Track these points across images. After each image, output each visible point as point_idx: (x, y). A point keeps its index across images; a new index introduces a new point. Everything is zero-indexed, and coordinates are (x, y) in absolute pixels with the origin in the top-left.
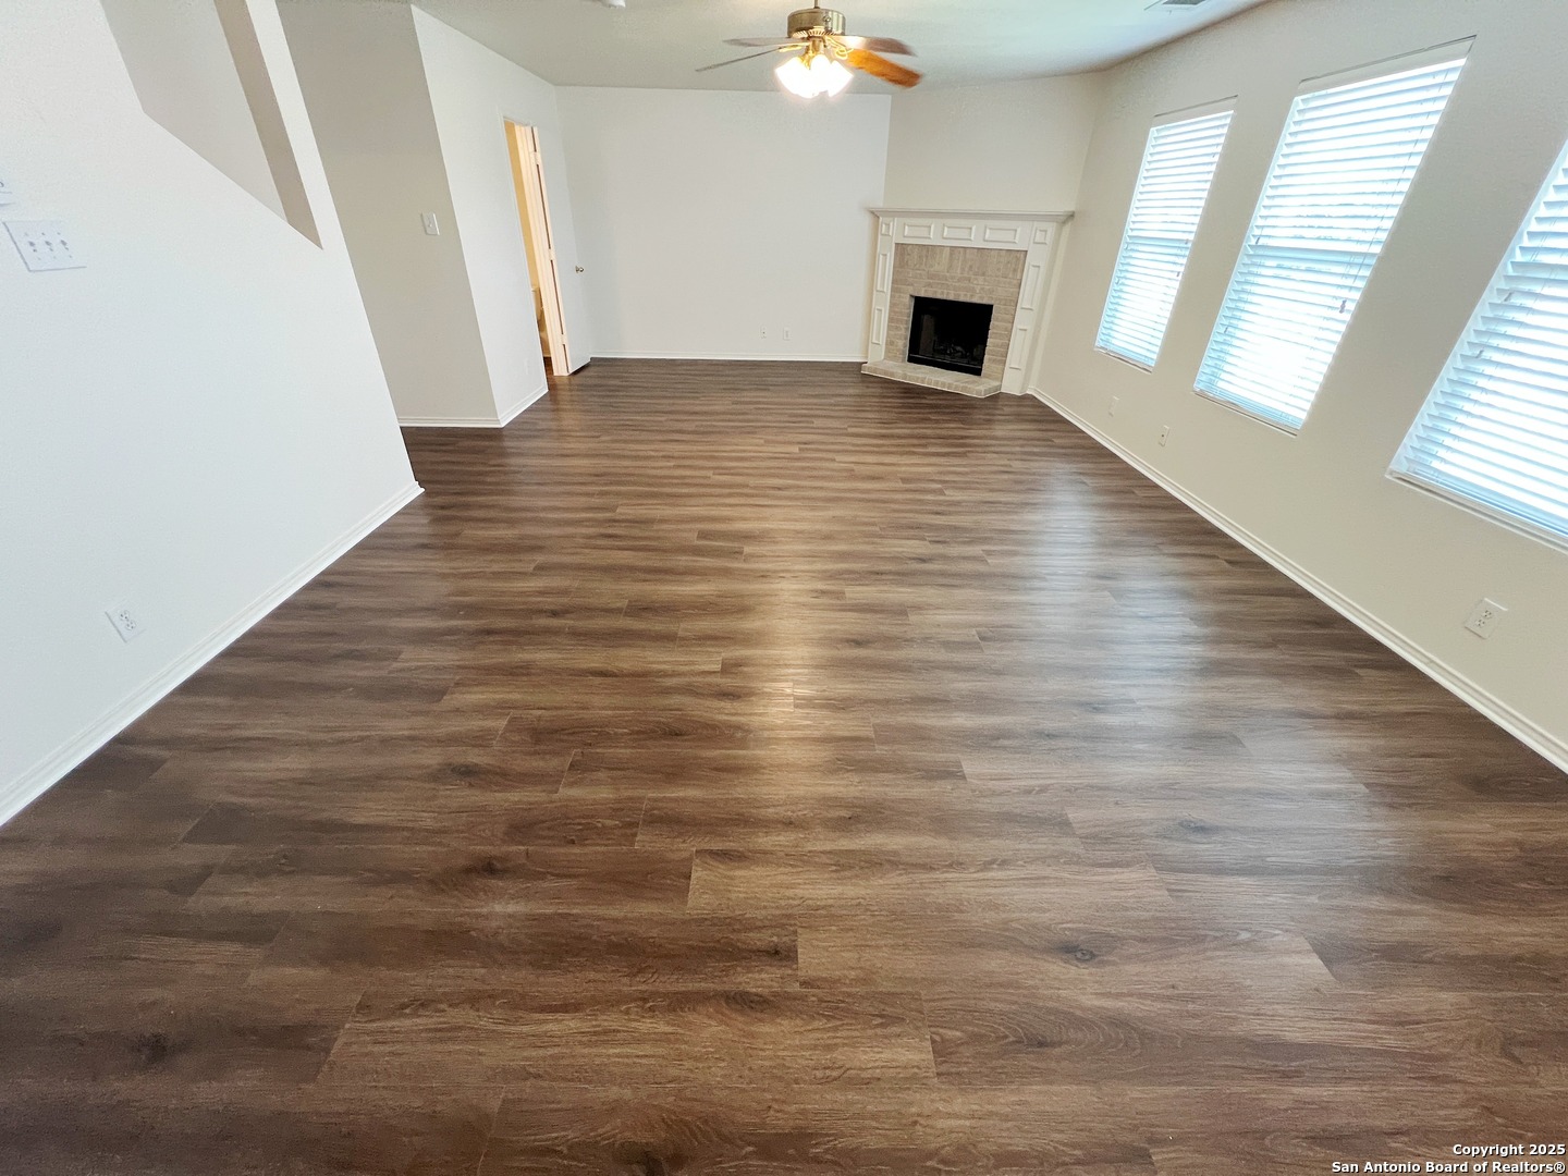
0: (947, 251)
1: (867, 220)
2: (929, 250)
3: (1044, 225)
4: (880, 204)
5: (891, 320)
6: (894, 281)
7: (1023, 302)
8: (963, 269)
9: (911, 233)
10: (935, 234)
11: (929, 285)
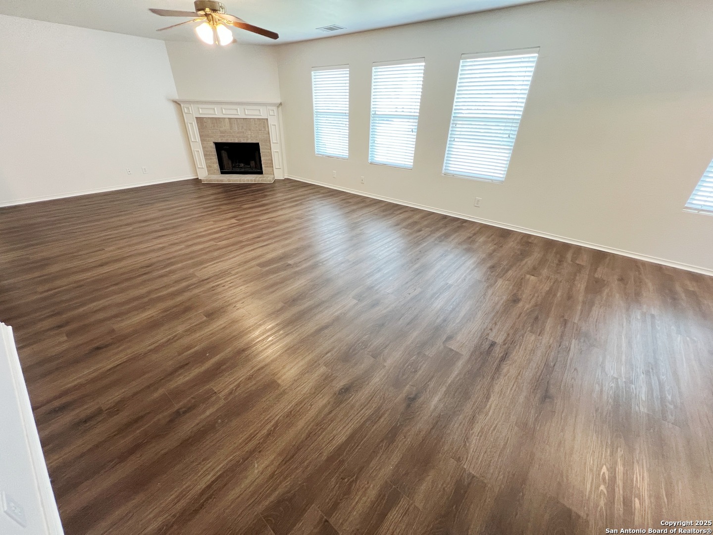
0: (227, 121)
1: (173, 106)
2: (217, 120)
4: (178, 97)
5: (205, 155)
7: (273, 140)
9: (203, 112)
10: (219, 112)
11: (222, 136)
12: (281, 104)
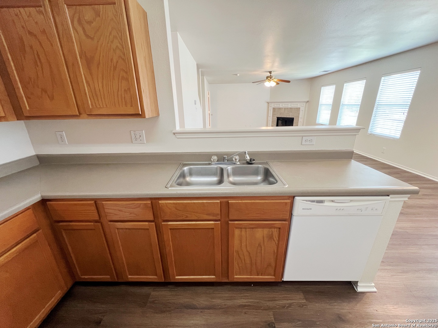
0: (284, 109)
1: (266, 104)
2: (280, 109)
3: (303, 103)
4: (269, 101)
5: (272, 122)
6: (273, 114)
7: (300, 116)
8: (287, 112)
9: (276, 106)
10: (281, 105)
11: (280, 115)
12: (308, 101)
